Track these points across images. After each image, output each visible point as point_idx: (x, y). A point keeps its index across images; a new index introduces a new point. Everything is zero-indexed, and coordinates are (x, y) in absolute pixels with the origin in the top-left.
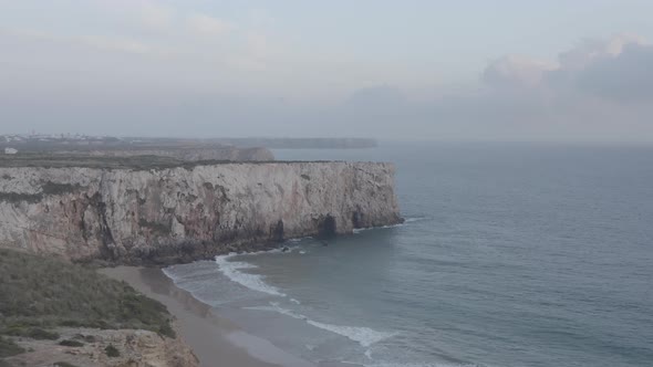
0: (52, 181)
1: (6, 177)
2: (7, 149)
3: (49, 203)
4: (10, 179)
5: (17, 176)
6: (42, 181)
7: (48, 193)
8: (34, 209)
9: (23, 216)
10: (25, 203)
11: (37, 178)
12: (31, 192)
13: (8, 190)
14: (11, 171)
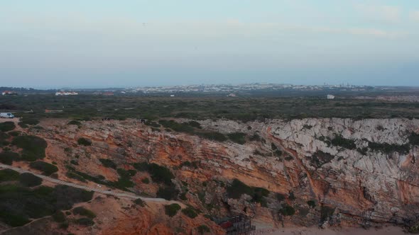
0: (415, 131)
1: (380, 128)
2: (328, 96)
3: (415, 154)
4: (383, 130)
5: (388, 128)
6: (407, 131)
7: (413, 145)
8: (404, 160)
9: (395, 167)
10: (396, 154)
11: (403, 129)
12: (400, 143)
13: (382, 141)
14: (384, 122)
